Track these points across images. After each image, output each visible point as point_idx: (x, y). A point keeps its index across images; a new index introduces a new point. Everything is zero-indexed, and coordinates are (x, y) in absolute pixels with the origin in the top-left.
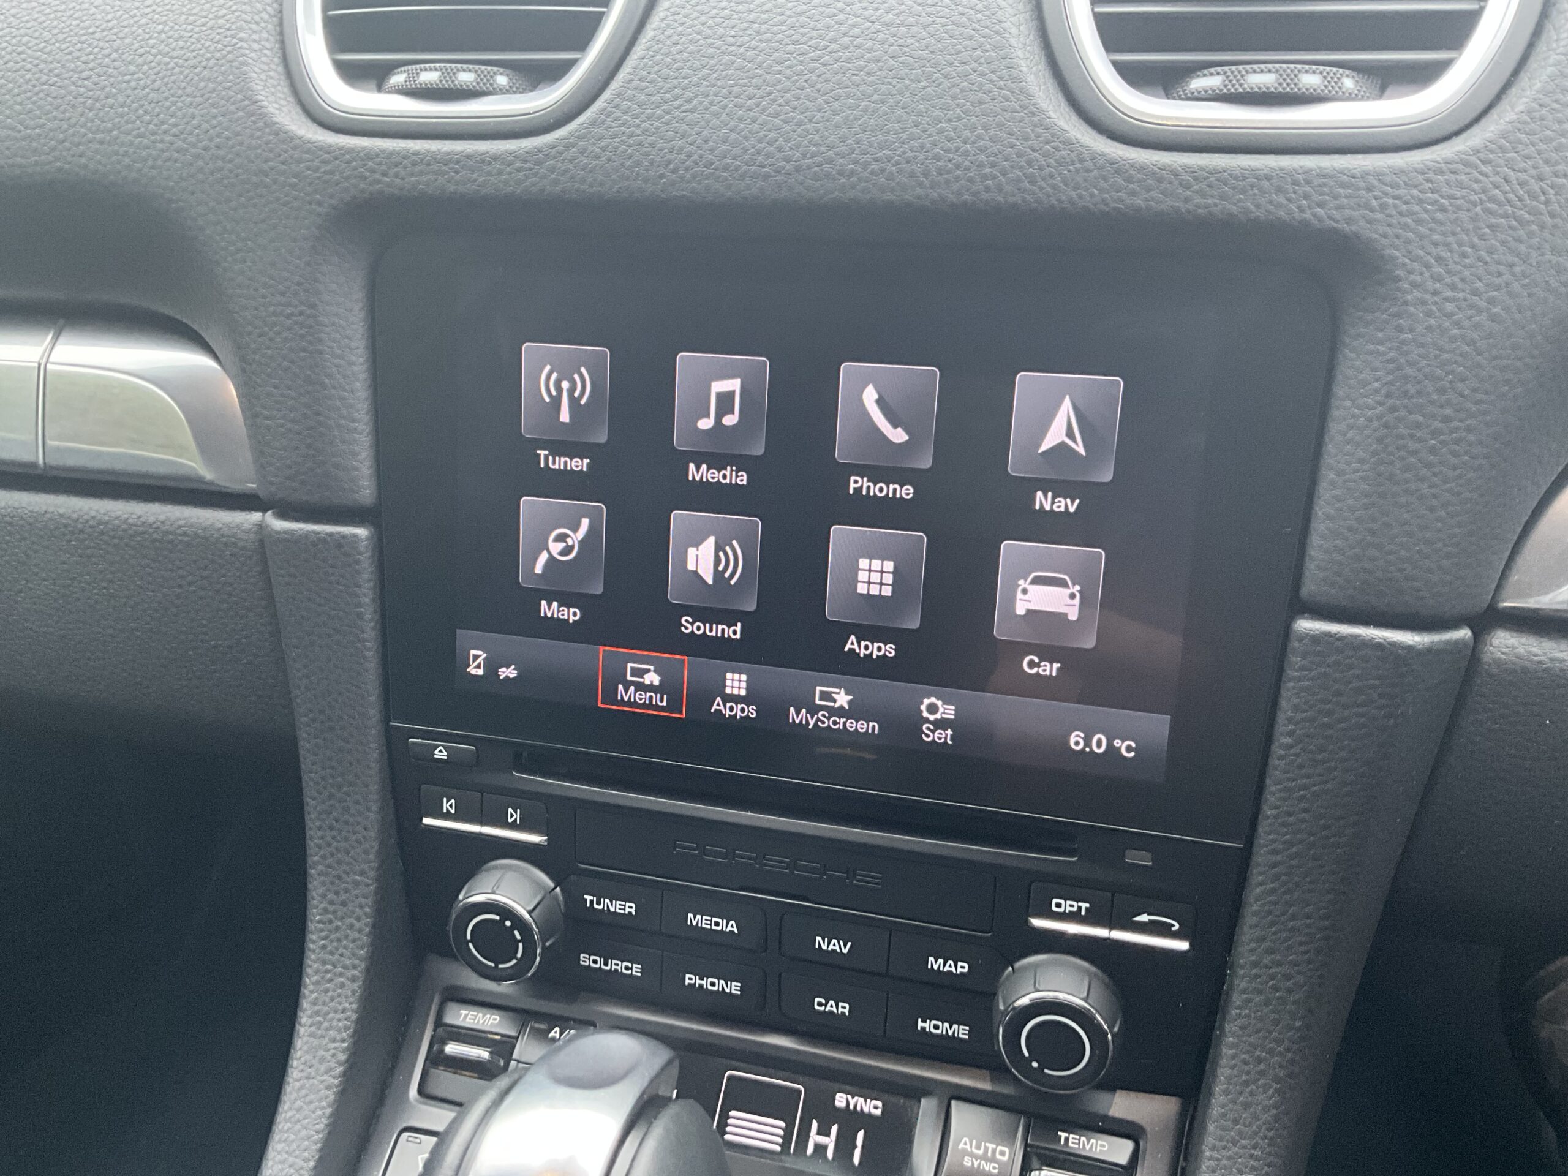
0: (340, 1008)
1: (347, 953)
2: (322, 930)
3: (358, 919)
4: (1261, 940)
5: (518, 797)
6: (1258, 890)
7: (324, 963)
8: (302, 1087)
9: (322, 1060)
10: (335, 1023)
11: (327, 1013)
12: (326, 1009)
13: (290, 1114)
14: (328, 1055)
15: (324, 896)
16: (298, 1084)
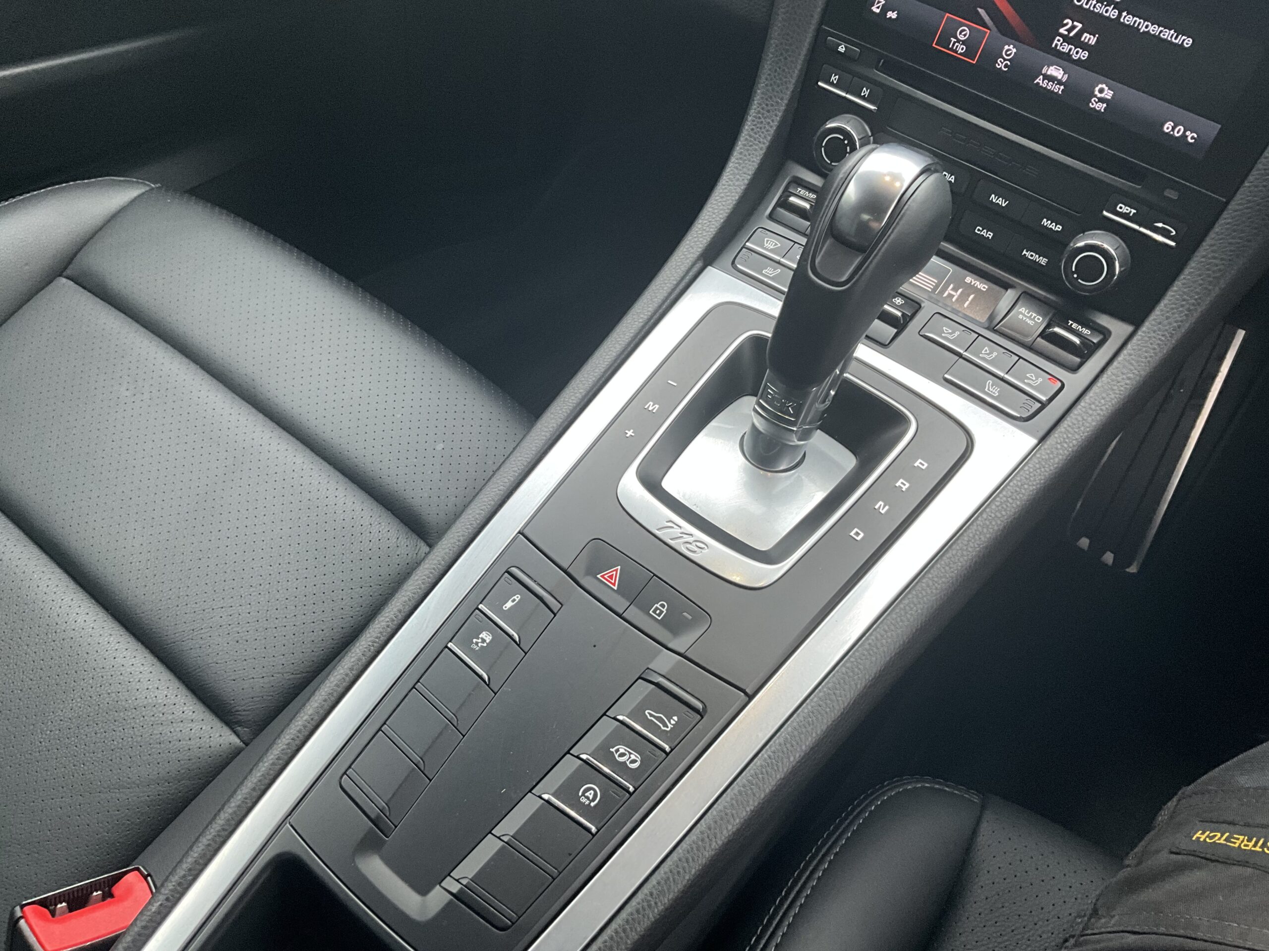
0: (752, 160)
1: (763, 136)
2: (753, 121)
3: (773, 121)
4: (1212, 245)
5: (873, 83)
6: (1223, 222)
7: (750, 136)
8: (726, 188)
9: (738, 180)
10: (747, 165)
11: (745, 160)
12: (745, 158)
13: (717, 198)
14: (741, 179)
15: (760, 104)
16: (724, 187)
